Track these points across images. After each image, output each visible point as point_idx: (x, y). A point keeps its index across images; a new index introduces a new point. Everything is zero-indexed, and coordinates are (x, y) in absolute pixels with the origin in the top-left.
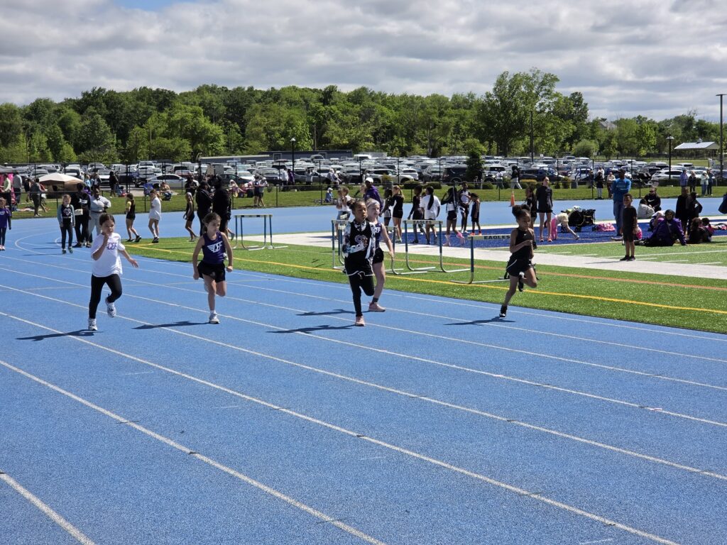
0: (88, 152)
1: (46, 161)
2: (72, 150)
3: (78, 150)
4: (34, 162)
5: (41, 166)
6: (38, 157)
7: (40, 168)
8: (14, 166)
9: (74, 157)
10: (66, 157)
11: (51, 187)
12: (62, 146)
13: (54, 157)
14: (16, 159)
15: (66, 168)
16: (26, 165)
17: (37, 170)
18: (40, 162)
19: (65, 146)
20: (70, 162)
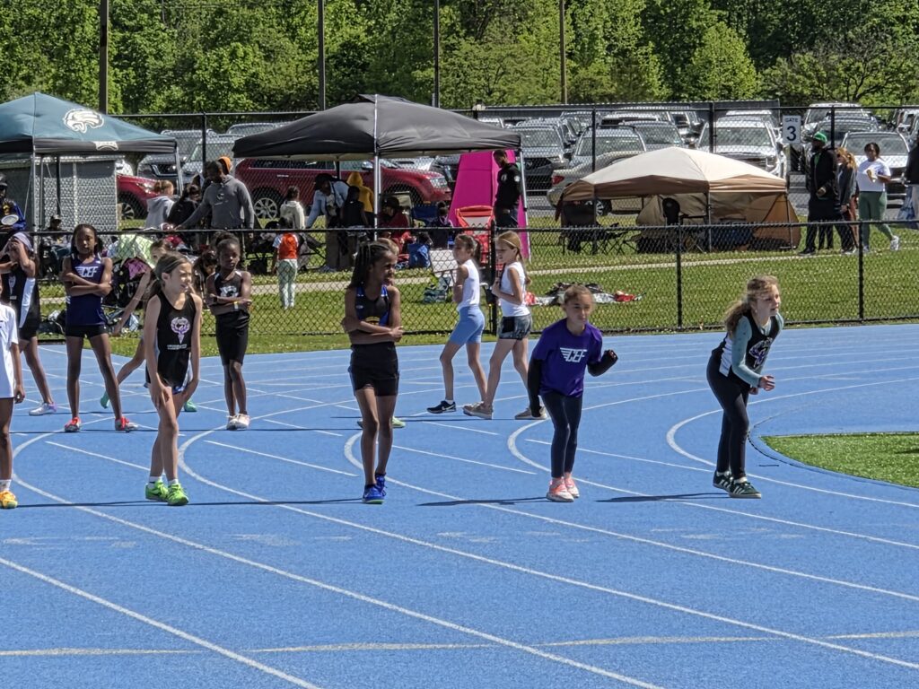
0: (804, 58)
1: (635, 93)
2: (739, 47)
3: (765, 48)
4: (589, 99)
5: (616, 116)
6: (605, 79)
7: (614, 124)
8: (513, 116)
9: (750, 79)
10: (715, 77)
11: (654, 204)
12: (700, 32)
13: (669, 76)
14: (521, 88)
15: (719, 124)
16: (556, 114)
17: (600, 133)
18: (611, 101)
19: (711, 34)
20: (731, 100)
